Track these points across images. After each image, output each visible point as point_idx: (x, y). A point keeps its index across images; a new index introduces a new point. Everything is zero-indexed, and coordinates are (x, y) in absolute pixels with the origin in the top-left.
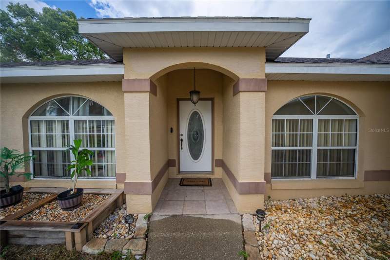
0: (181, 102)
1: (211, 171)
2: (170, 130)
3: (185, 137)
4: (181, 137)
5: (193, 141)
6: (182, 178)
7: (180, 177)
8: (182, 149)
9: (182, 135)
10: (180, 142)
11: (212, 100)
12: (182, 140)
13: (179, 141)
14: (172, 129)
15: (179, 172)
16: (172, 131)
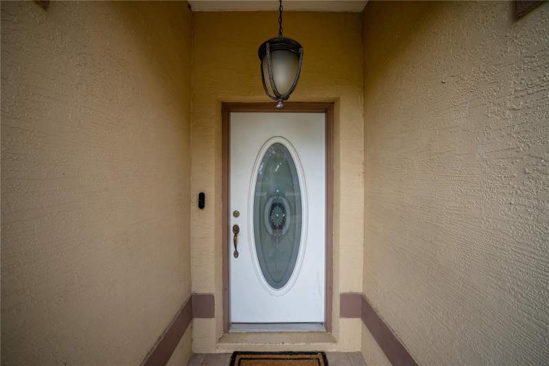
0: (234, 116)
1: (322, 319)
2: (195, 200)
3: (245, 221)
4: (233, 221)
5: (270, 230)
6: (236, 354)
7: (228, 348)
8: (236, 254)
9: (236, 214)
10: (232, 234)
11: (327, 109)
12: (236, 229)
13: (228, 233)
14: (202, 197)
15: (228, 325)
16: (202, 204)
